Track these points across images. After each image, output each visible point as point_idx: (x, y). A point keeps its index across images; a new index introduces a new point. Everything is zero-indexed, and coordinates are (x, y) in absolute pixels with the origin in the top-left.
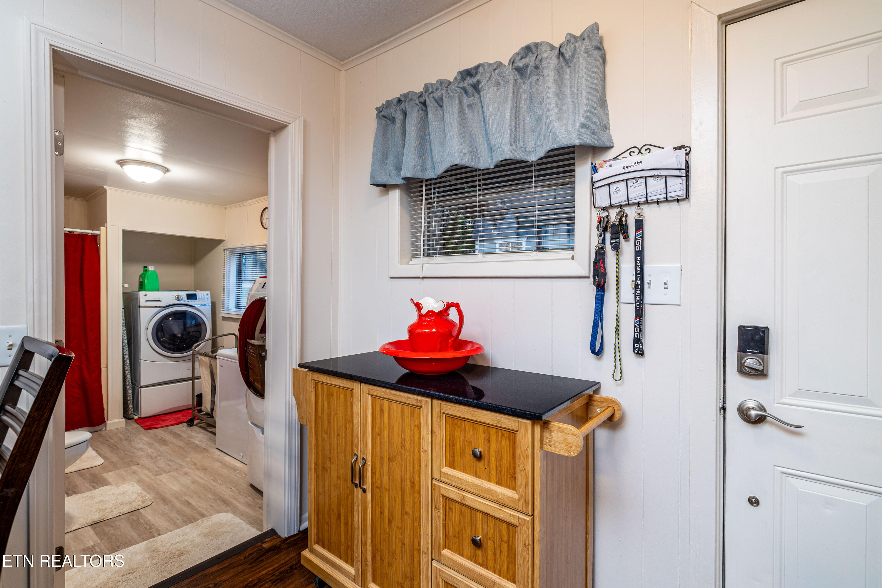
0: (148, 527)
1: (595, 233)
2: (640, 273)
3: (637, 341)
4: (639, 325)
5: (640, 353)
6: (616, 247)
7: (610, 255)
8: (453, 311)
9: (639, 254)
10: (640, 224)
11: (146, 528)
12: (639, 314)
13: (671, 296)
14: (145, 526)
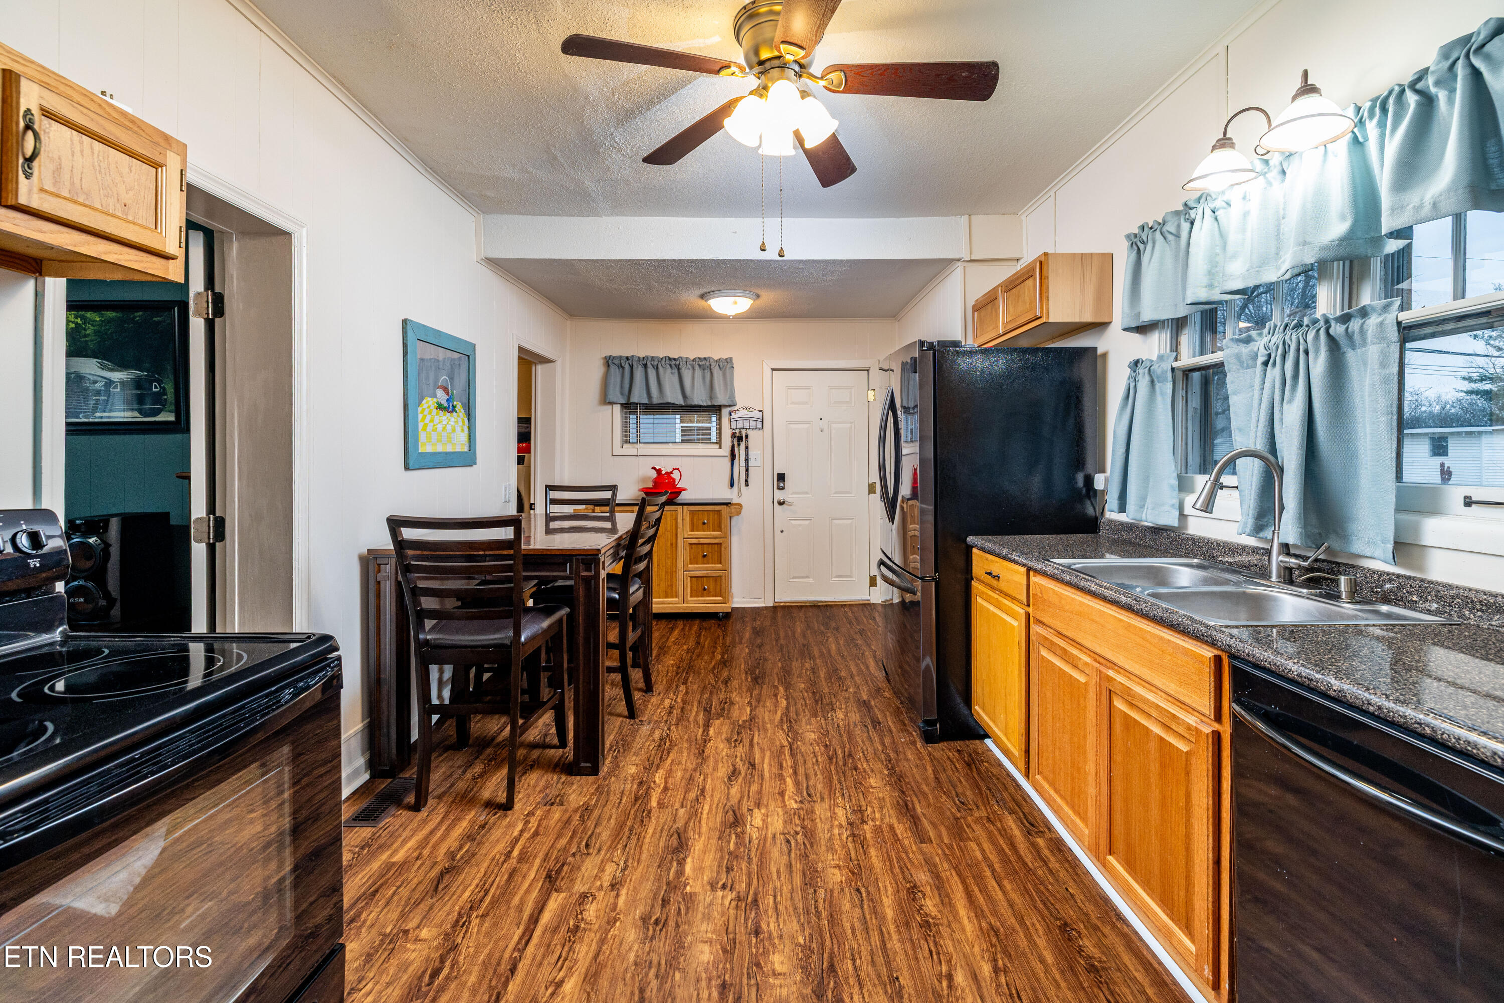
1: (730, 439)
2: (747, 455)
3: (746, 481)
4: (747, 475)
5: (747, 485)
6: (739, 445)
7: (736, 449)
8: (676, 472)
9: (747, 448)
10: (747, 436)
12: (747, 470)
13: (759, 463)
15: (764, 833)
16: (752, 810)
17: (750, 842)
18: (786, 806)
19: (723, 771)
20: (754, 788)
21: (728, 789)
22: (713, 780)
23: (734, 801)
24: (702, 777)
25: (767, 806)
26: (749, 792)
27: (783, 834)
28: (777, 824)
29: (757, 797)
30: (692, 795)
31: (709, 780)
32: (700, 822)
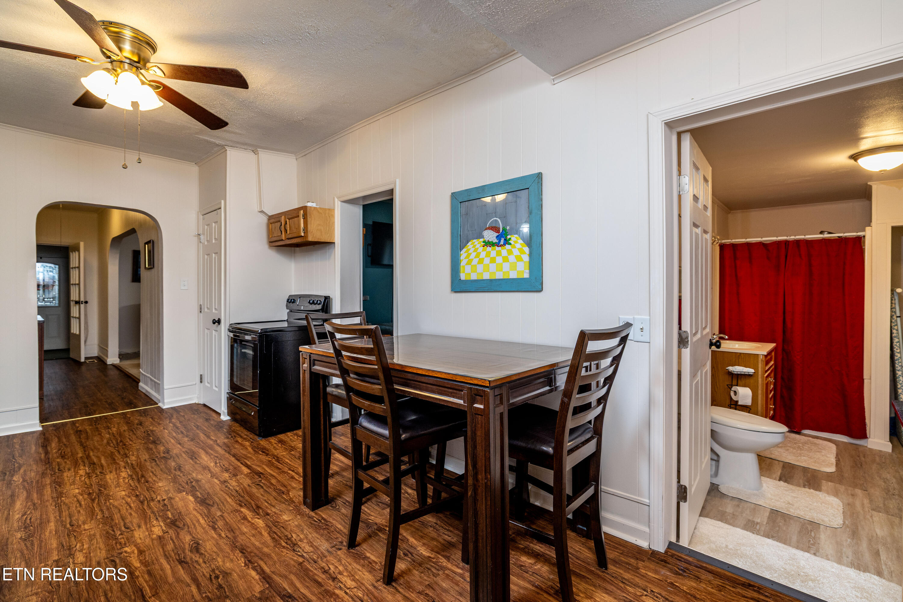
0: (812, 542)
11: (809, 541)
14: (811, 540)
15: (148, 526)
16: (164, 533)
17: (157, 518)
18: (135, 546)
19: (209, 546)
20: (170, 547)
21: (194, 537)
22: (213, 538)
23: (182, 534)
24: (223, 535)
25: (152, 540)
26: (173, 542)
27: (132, 530)
28: (139, 535)
29: (165, 542)
30: (220, 524)
31: (215, 536)
32: (201, 514)
